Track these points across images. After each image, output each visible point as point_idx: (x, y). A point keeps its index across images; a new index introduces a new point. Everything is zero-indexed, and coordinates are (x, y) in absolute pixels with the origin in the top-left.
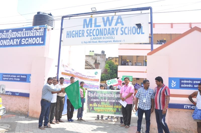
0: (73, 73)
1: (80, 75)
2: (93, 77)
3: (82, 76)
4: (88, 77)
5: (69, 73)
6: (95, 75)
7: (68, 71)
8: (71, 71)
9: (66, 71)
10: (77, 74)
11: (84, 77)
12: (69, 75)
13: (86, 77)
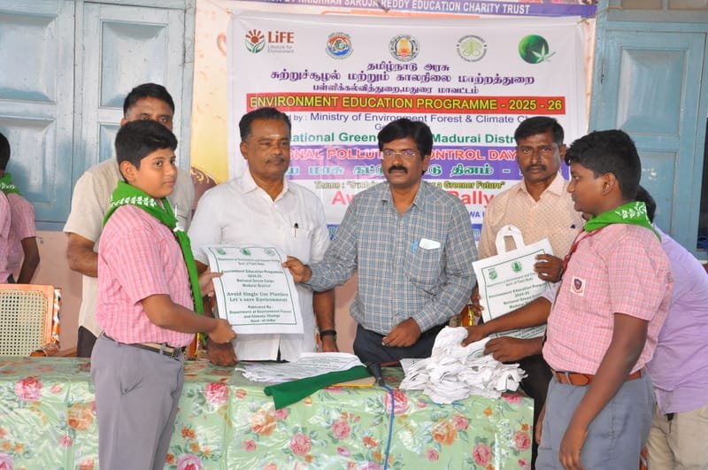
0: (344, 81)
1: (401, 84)
2: (509, 81)
3: (417, 84)
4: (469, 86)
5: (311, 91)
6: (526, 69)
7: (299, 76)
8: (327, 64)
9: (283, 76)
10: (377, 78)
11: (435, 93)
12: (313, 108)
13: (454, 84)
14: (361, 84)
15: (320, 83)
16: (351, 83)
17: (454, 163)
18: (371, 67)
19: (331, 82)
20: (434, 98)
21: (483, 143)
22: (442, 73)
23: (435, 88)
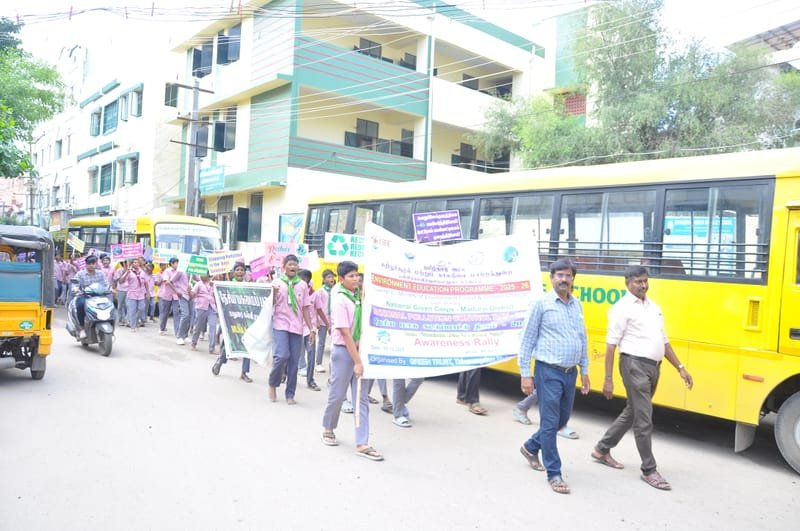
0: (412, 274)
1: (442, 279)
2: (499, 274)
3: (448, 279)
4: (476, 279)
5: (397, 278)
6: (507, 267)
7: (393, 268)
8: (405, 263)
9: (387, 266)
10: (429, 274)
11: (459, 284)
13: (468, 278)
14: (421, 278)
15: (402, 274)
16: (415, 276)
17: (475, 322)
18: (425, 268)
19: (407, 274)
20: (459, 286)
21: (489, 311)
22: (461, 273)
23: (458, 281)
